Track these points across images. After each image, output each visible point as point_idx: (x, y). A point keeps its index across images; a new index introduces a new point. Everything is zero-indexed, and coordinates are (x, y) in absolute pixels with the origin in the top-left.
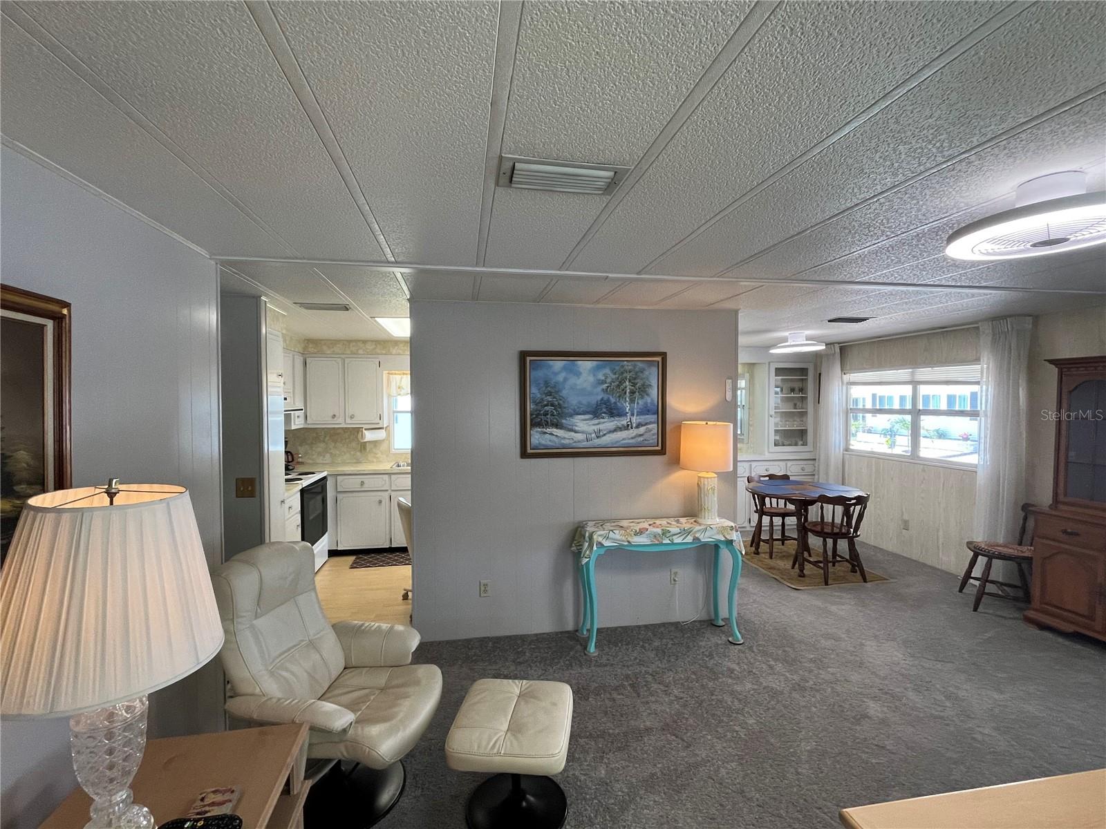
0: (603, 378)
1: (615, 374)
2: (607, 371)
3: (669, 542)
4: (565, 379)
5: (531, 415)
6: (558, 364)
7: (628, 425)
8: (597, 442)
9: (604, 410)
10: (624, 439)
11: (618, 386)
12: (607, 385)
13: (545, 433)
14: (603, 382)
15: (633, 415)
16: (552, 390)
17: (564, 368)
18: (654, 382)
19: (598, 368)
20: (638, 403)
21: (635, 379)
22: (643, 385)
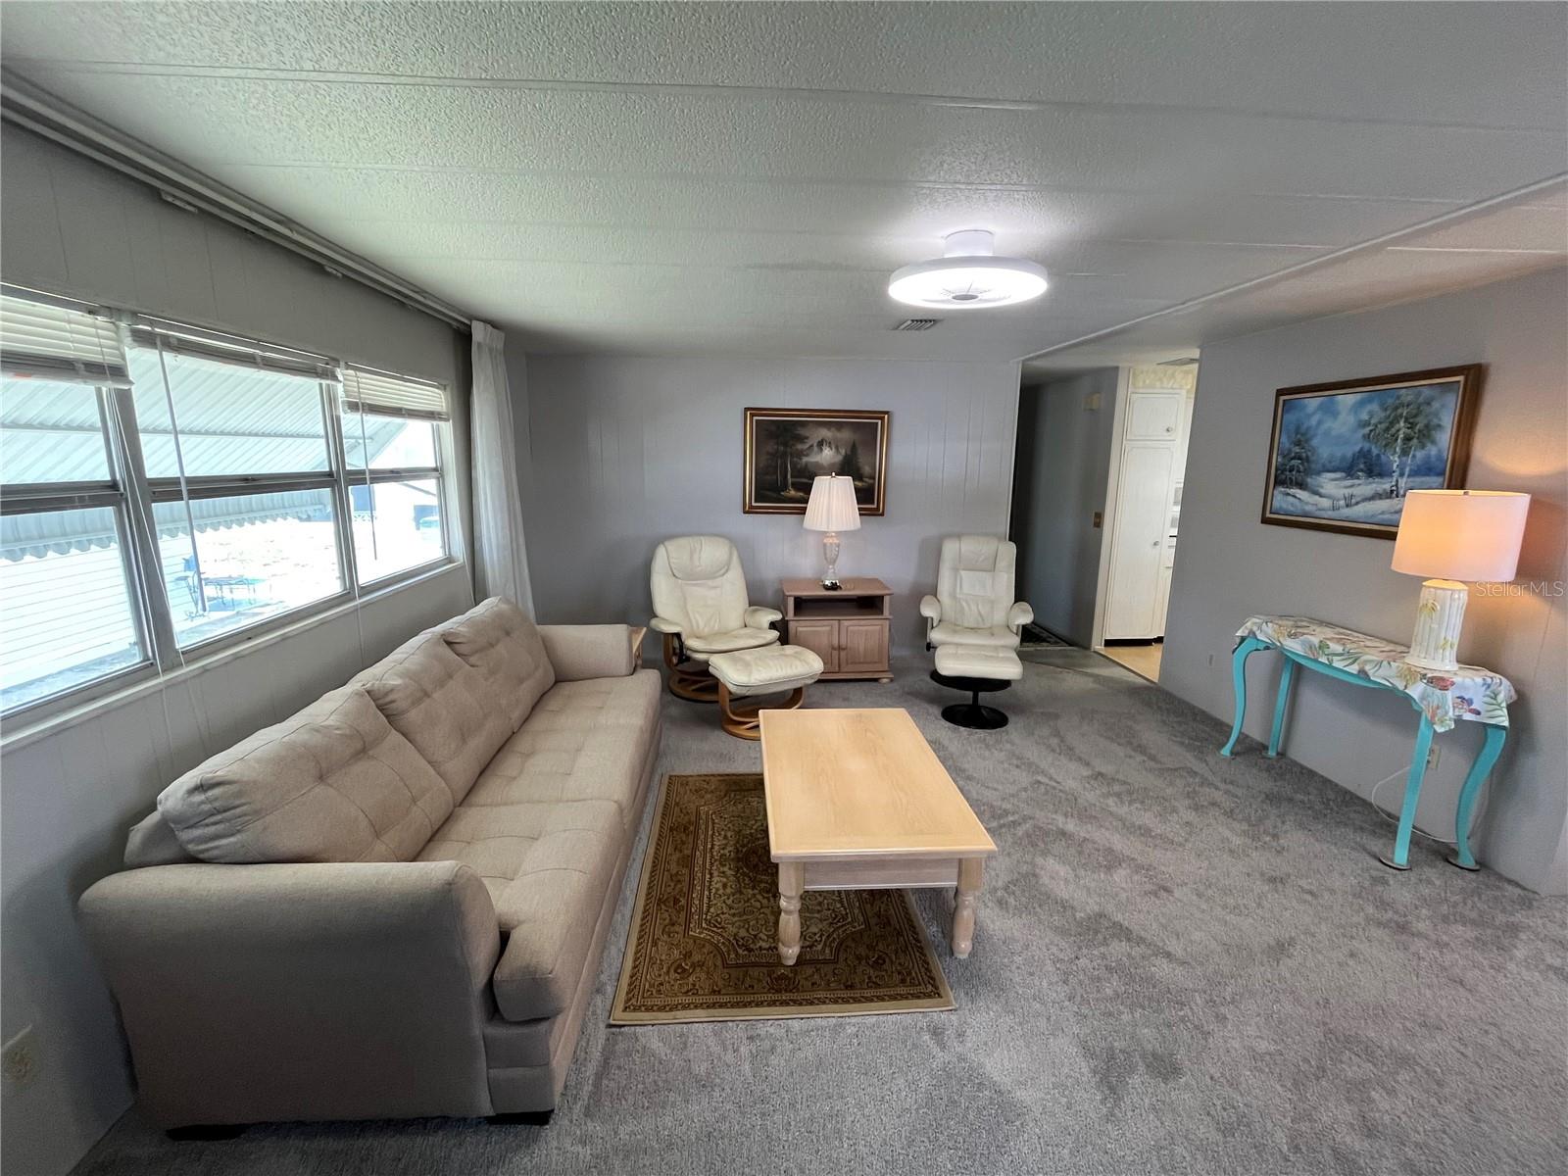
0: (1366, 418)
1: (1386, 410)
2: (1374, 407)
3: (1327, 662)
4: (1320, 423)
5: (1277, 470)
6: (1312, 402)
7: (1392, 491)
8: (1346, 512)
9: (1362, 466)
10: (1383, 513)
11: (1387, 429)
12: (1371, 428)
13: (1288, 494)
14: (1366, 424)
15: (1402, 475)
16: (1301, 438)
17: (1321, 407)
18: (1448, 421)
19: (1361, 404)
20: (1414, 456)
21: (1416, 416)
22: (1427, 426)
